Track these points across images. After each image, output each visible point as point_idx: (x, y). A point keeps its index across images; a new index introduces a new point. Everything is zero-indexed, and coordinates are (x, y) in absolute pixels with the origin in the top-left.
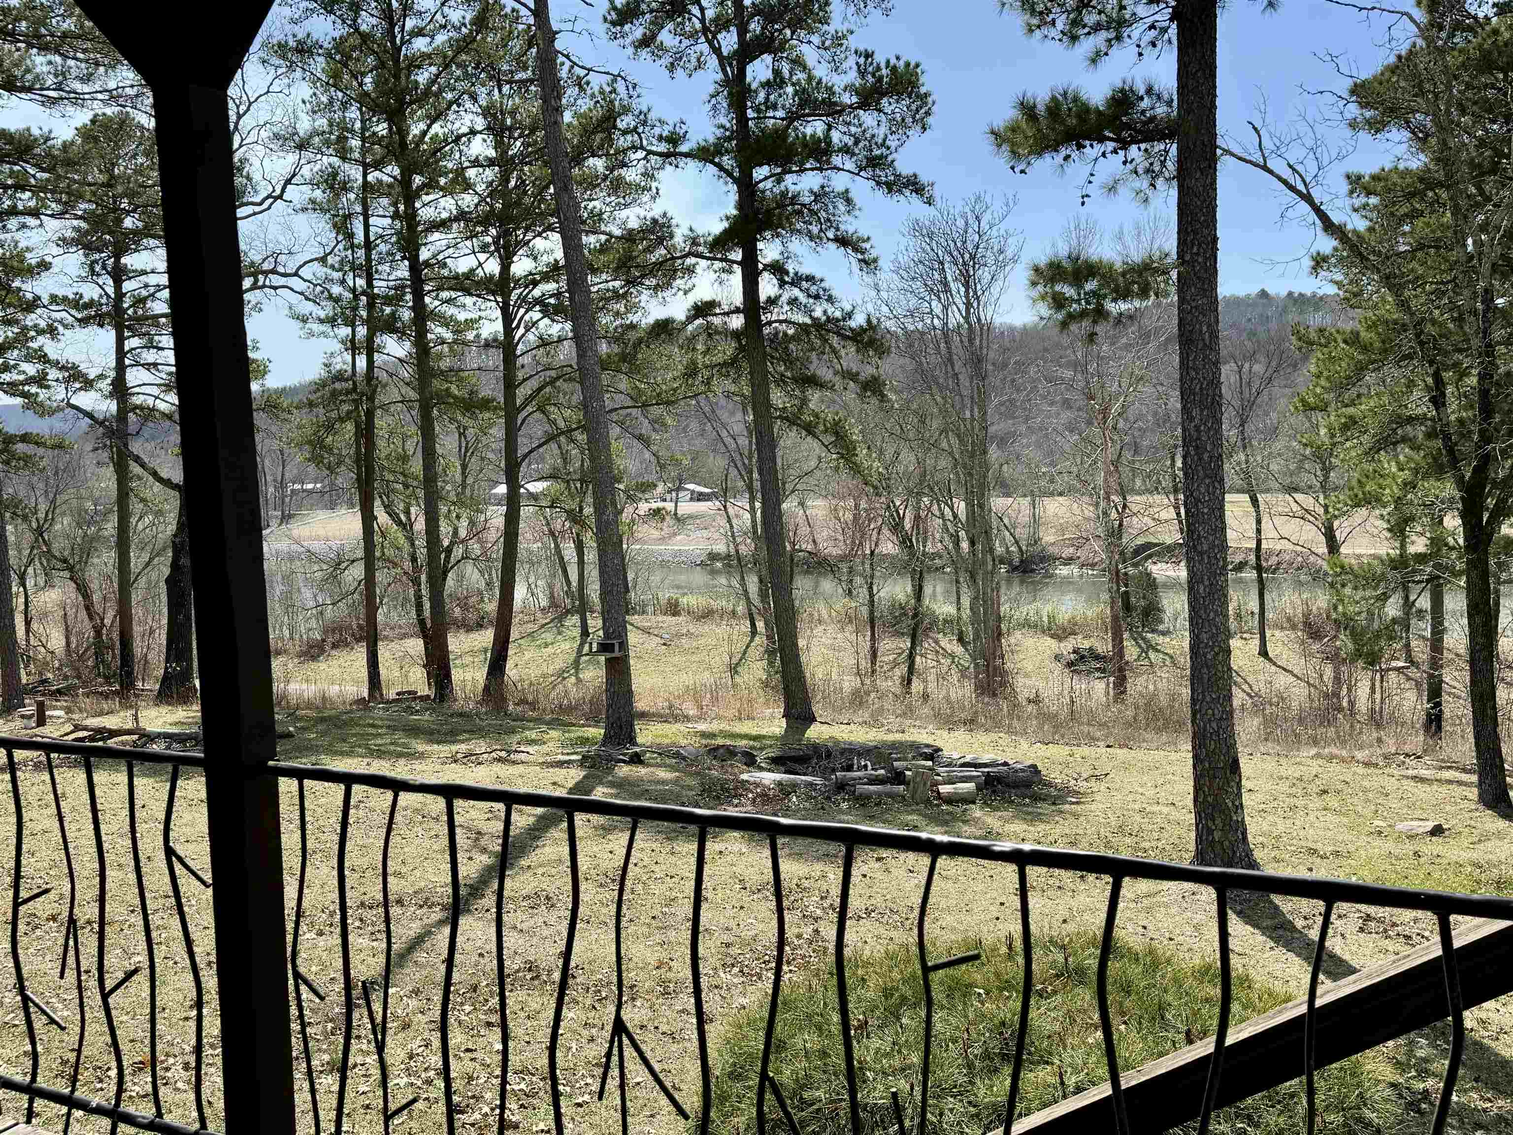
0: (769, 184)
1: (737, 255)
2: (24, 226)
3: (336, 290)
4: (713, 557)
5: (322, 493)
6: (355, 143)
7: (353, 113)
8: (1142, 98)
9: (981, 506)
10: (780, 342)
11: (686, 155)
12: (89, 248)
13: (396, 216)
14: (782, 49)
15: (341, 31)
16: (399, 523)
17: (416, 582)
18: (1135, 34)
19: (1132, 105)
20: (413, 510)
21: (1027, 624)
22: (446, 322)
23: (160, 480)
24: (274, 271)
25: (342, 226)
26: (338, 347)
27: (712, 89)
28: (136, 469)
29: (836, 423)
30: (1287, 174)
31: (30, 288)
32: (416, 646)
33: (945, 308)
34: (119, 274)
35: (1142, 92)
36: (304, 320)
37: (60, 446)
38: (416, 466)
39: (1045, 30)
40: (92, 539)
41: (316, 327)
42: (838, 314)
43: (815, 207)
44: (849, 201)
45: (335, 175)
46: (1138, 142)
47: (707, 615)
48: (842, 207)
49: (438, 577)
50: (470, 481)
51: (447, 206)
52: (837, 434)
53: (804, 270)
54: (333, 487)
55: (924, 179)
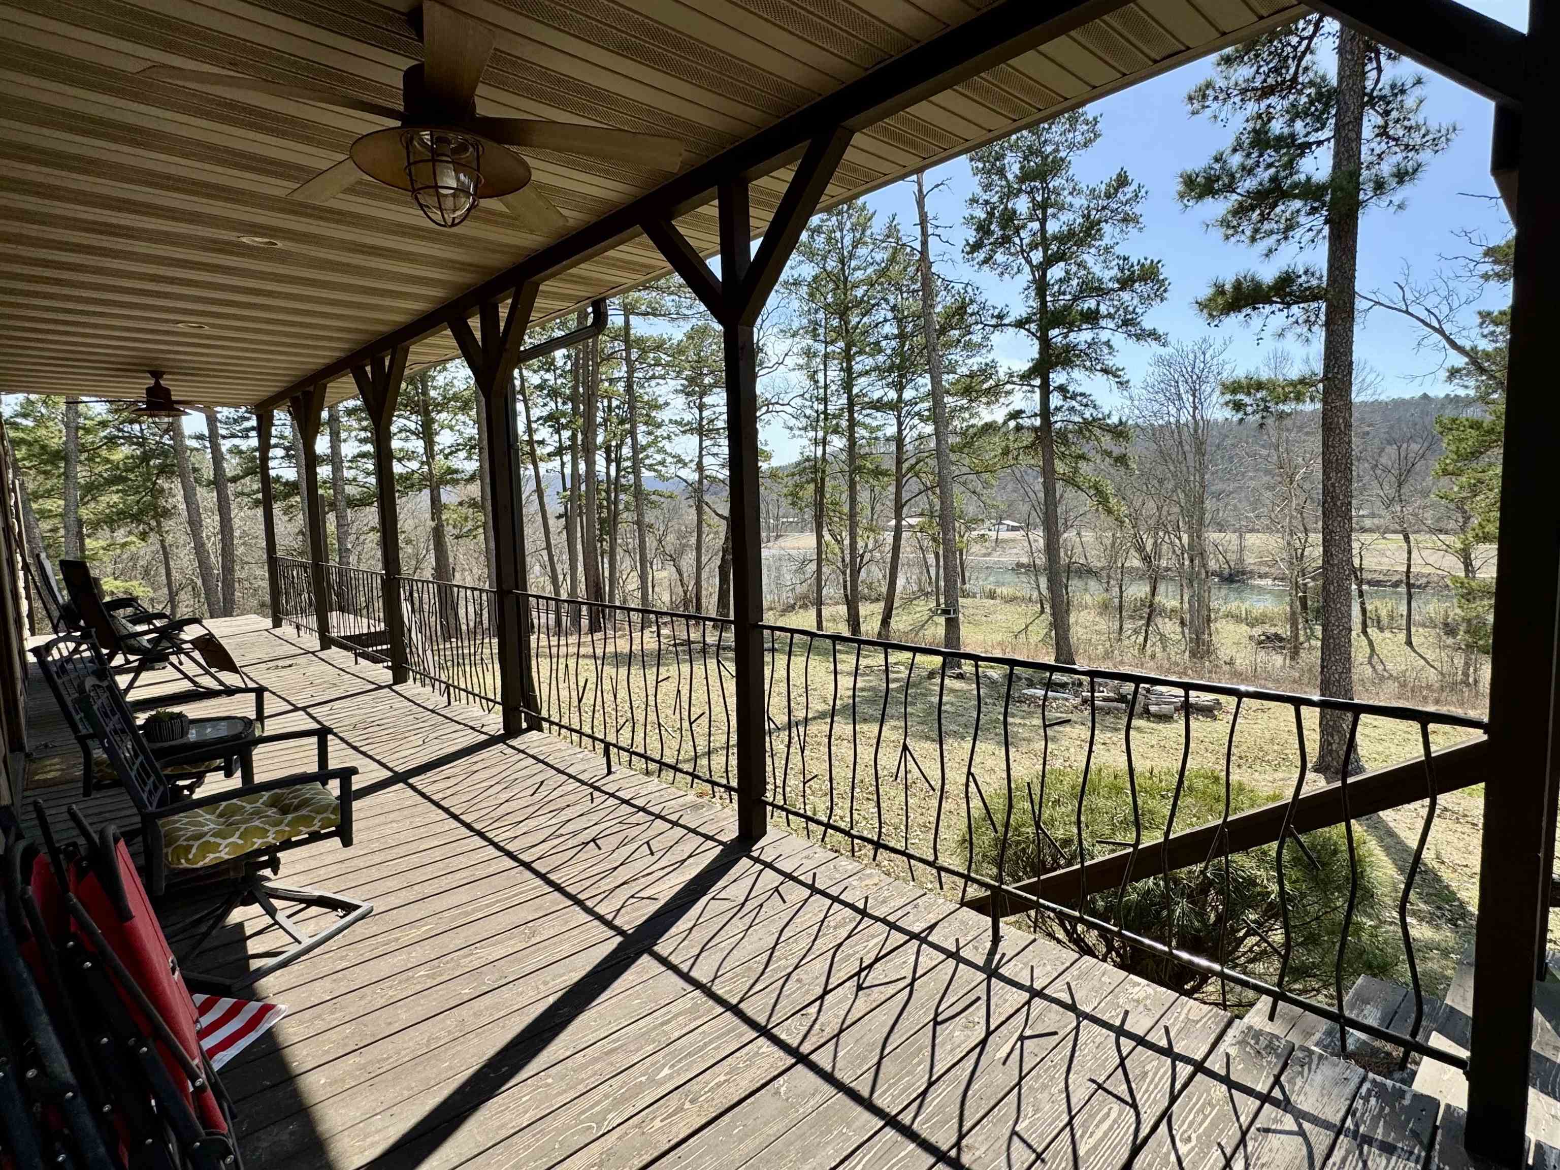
0: (1060, 338)
1: (1037, 382)
2: (658, 384)
3: (808, 412)
4: (1019, 565)
5: (797, 523)
6: (821, 331)
7: (821, 315)
8: (1300, 276)
9: (1199, 537)
10: (1063, 435)
11: (1009, 325)
12: (688, 394)
13: (842, 369)
14: (1070, 258)
15: (817, 270)
16: (836, 540)
17: (844, 573)
18: (1297, 236)
19: (1294, 281)
20: (844, 534)
21: (1229, 615)
22: (865, 426)
23: (717, 514)
24: (777, 403)
25: (813, 377)
26: (807, 442)
27: (1025, 285)
28: (705, 507)
29: (1096, 483)
30: (1424, 315)
31: (659, 415)
32: (843, 609)
33: (1179, 410)
34: (701, 407)
35: (1301, 272)
36: (791, 429)
37: (670, 497)
38: (846, 509)
39: (1237, 237)
40: (684, 546)
41: (797, 432)
42: (1100, 416)
43: (1088, 351)
44: (1110, 347)
45: (809, 349)
46: (1298, 303)
47: (1012, 600)
48: (1106, 350)
49: (855, 573)
50: (875, 517)
51: (869, 362)
52: (1097, 489)
53: (1079, 390)
54: (804, 520)
55: (1160, 331)
